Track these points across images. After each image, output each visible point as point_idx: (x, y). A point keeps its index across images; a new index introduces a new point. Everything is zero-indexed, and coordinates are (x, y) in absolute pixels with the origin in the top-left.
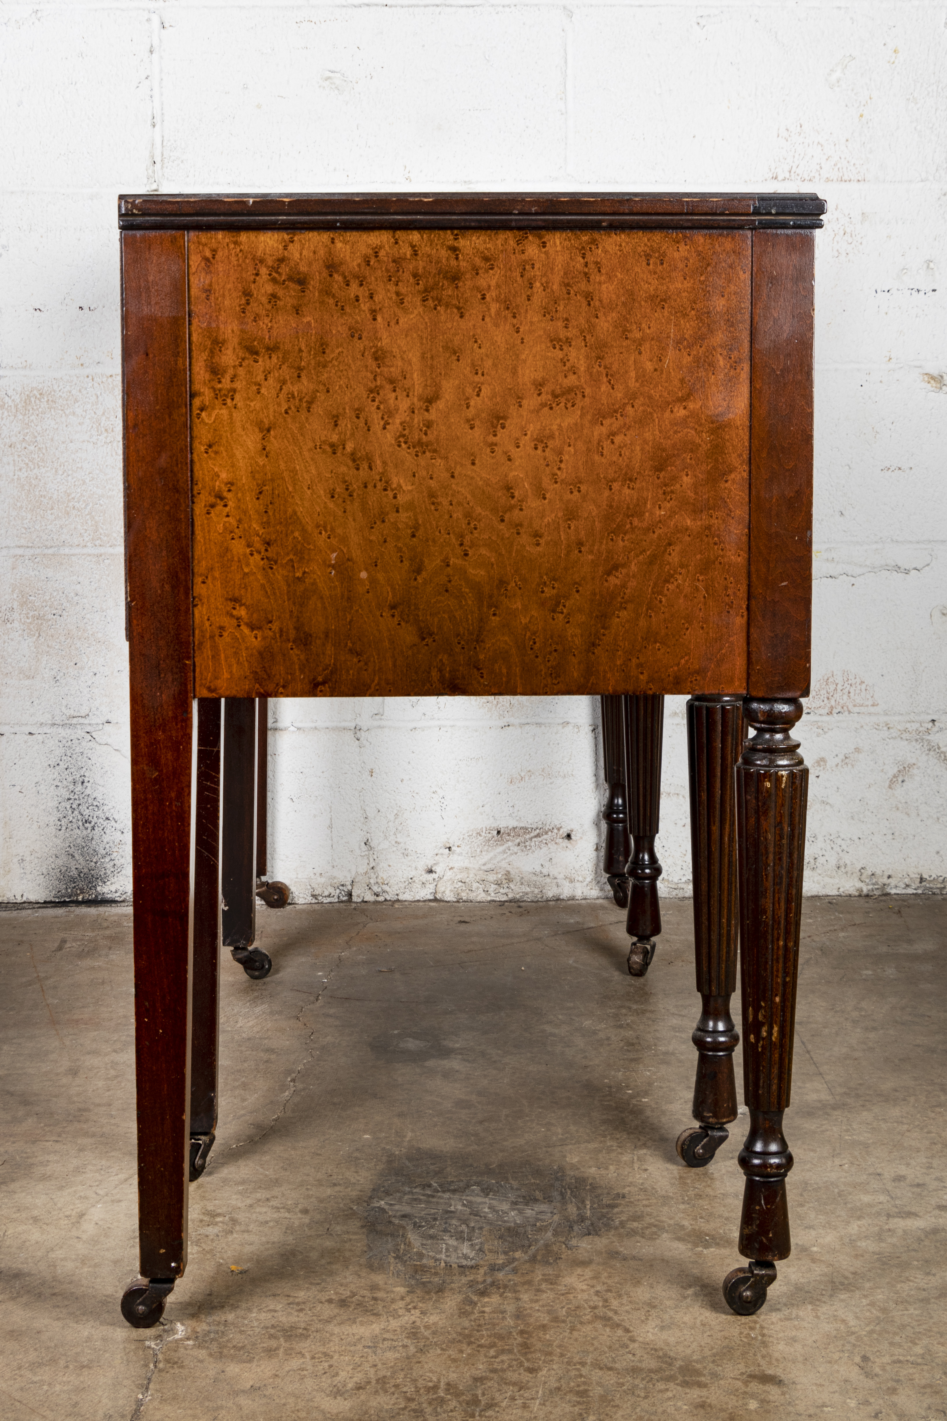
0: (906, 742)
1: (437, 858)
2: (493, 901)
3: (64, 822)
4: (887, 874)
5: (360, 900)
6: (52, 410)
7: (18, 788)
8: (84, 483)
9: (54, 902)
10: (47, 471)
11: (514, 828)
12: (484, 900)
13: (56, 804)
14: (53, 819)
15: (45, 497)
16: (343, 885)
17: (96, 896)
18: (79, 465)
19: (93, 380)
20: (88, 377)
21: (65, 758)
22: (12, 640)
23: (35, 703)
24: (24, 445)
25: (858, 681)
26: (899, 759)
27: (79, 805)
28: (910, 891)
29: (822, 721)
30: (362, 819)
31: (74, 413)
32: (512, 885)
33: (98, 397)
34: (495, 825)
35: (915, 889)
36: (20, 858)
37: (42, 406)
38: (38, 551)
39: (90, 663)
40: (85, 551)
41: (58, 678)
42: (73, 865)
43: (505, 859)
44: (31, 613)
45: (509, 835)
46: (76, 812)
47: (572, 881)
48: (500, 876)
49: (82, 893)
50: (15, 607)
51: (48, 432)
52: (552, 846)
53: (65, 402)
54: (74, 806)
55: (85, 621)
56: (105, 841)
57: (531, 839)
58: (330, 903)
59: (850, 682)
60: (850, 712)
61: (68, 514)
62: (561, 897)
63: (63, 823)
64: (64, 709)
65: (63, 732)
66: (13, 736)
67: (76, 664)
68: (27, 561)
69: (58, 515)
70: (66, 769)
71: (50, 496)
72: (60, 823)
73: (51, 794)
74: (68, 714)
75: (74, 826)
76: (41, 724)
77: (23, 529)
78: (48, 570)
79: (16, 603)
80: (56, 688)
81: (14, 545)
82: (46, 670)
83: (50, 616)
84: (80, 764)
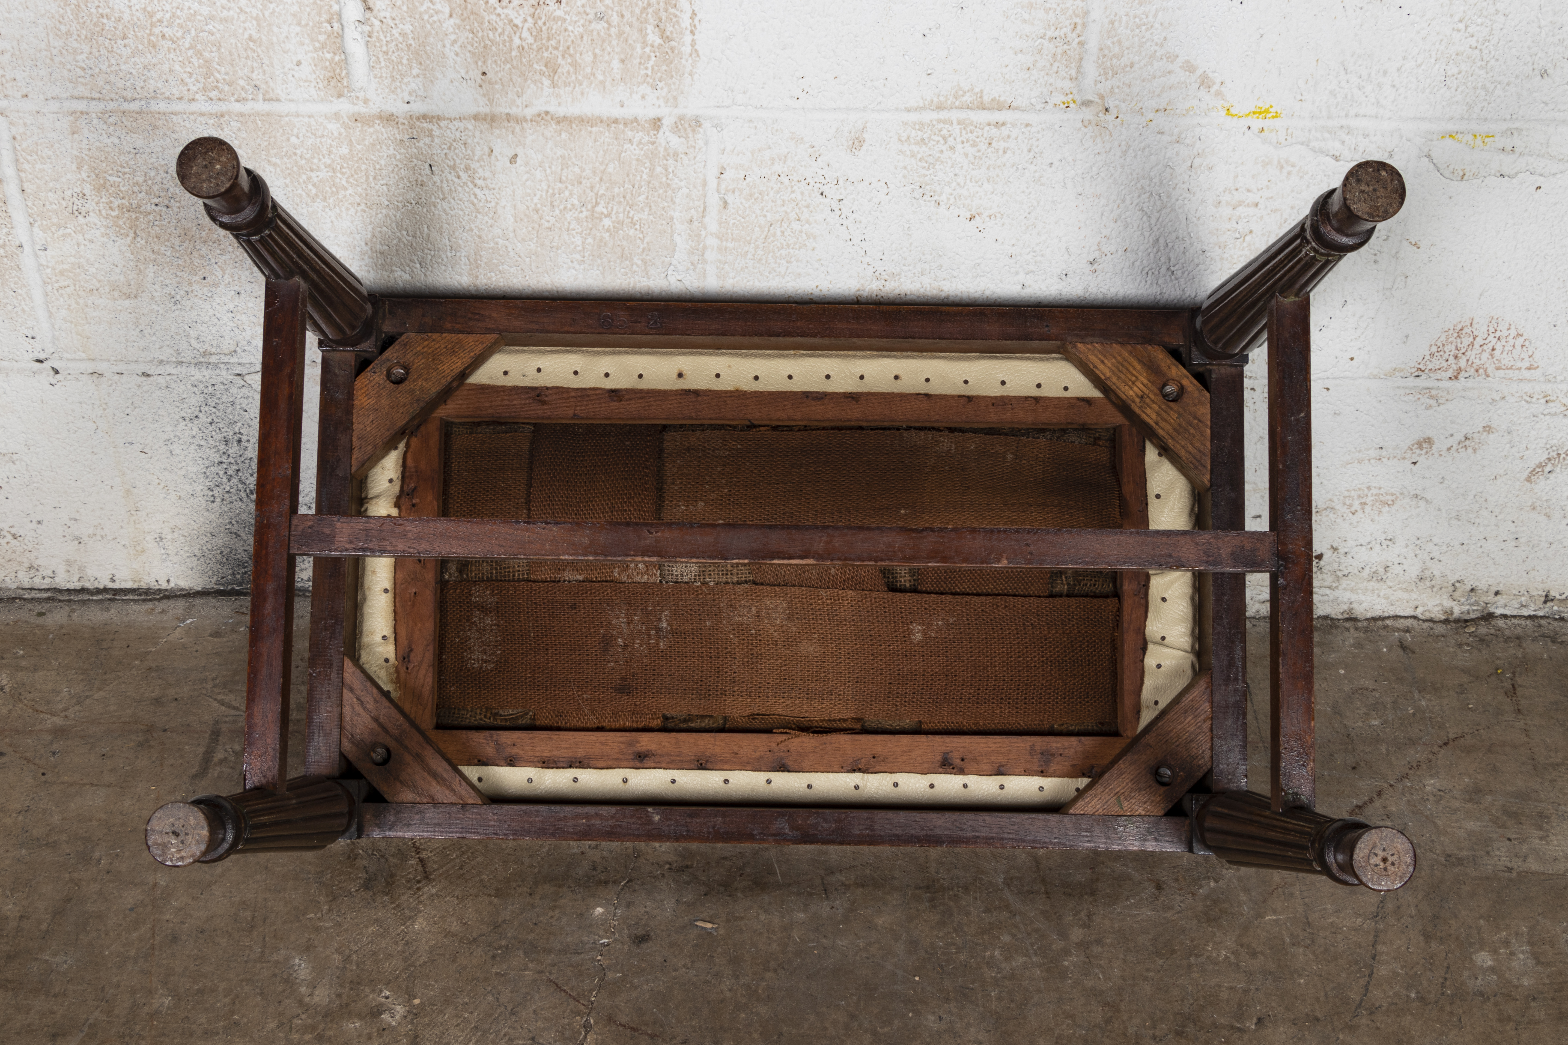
7: (137, 447)
9: (218, 589)
13: (201, 468)
14: (200, 488)
15: (108, 19)
21: (207, 408)
22: (92, 241)
25: (1512, 333)
27: (238, 470)
29: (1438, 388)
36: (156, 536)
38: (112, 106)
39: (227, 277)
40: (194, 107)
41: (178, 297)
44: (117, 202)
46: (234, 480)
50: (87, 191)
59: (1498, 334)
60: (1487, 374)
61: (154, 46)
63: (216, 493)
65: (197, 374)
66: (117, 377)
67: (204, 278)
68: (95, 121)
69: (137, 47)
70: (211, 423)
71: (117, 15)
72: (211, 493)
73: (191, 455)
74: (201, 350)
75: (234, 498)
76: (161, 362)
77: (78, 70)
78: (133, 135)
79: (88, 185)
80: (177, 312)
81: (68, 94)
82: (156, 287)
83: (150, 207)
84: (231, 417)
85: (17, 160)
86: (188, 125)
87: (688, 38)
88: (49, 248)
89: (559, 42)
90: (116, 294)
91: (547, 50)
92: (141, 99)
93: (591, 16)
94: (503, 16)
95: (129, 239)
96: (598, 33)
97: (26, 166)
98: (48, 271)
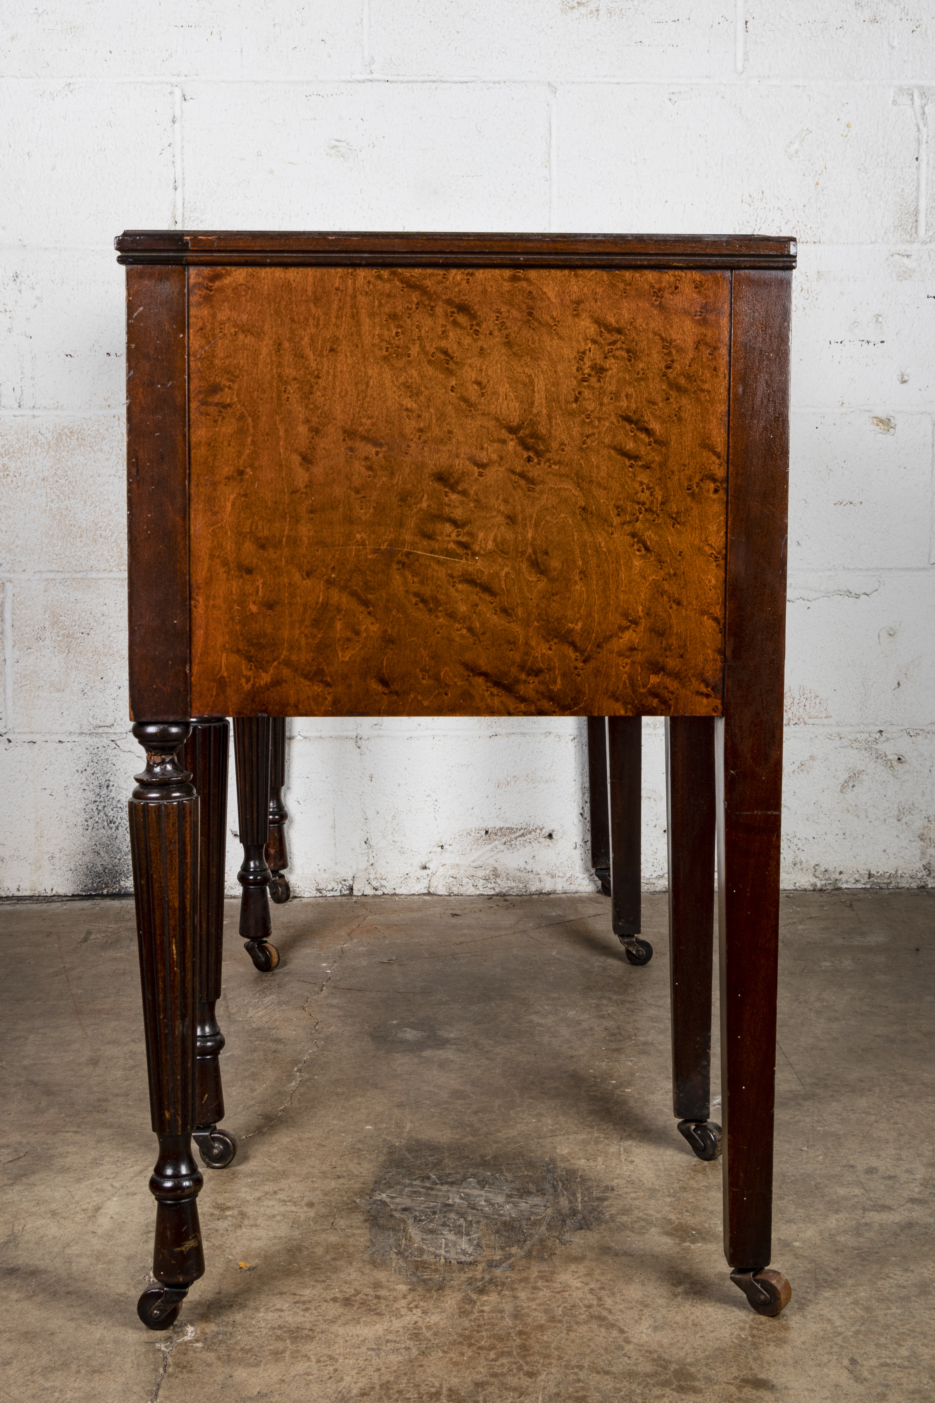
0: (856, 751)
1: (430, 855)
2: (482, 895)
3: (91, 822)
4: (838, 870)
5: (360, 894)
6: (82, 447)
7: (48, 791)
8: (110, 513)
9: (81, 895)
10: (76, 503)
11: (501, 829)
12: (473, 894)
13: (83, 805)
14: (80, 820)
15: (74, 526)
16: (345, 880)
17: (117, 890)
18: (106, 497)
19: (119, 419)
20: (114, 417)
21: (92, 764)
22: (44, 656)
23: (64, 714)
24: (56, 478)
25: (813, 695)
26: (850, 765)
27: (105, 807)
28: (859, 886)
30: (363, 820)
31: (101, 450)
32: (498, 881)
34: (485, 825)
35: (864, 884)
36: (50, 855)
37: (72, 443)
38: (68, 575)
39: (115, 678)
40: (111, 575)
41: (86, 691)
43: (492, 856)
44: (62, 632)
45: (496, 834)
46: (102, 814)
47: (553, 877)
48: (488, 872)
49: (109, 887)
50: (47, 626)
51: (77, 467)
52: (535, 844)
53: (93, 440)
54: (100, 808)
55: (110, 639)
57: (516, 838)
58: (333, 896)
59: (805, 696)
60: (805, 723)
61: (95, 541)
62: (544, 891)
63: (89, 823)
64: (91, 719)
65: (90, 741)
66: (44, 743)
67: (102, 678)
68: (58, 584)
69: (86, 542)
70: (93, 774)
71: (79, 525)
72: (87, 823)
73: (79, 797)
74: (94, 724)
75: (100, 826)
76: (70, 733)
77: (54, 555)
78: (77, 592)
79: (48, 622)
80: (84, 700)
81: (47, 569)
82: (75, 684)
84: (105, 769)
85: (13, 608)
86: (106, 585)
88: (21, 661)
90: (52, 689)
95: (65, 654)
97: (17, 611)
98: (18, 675)
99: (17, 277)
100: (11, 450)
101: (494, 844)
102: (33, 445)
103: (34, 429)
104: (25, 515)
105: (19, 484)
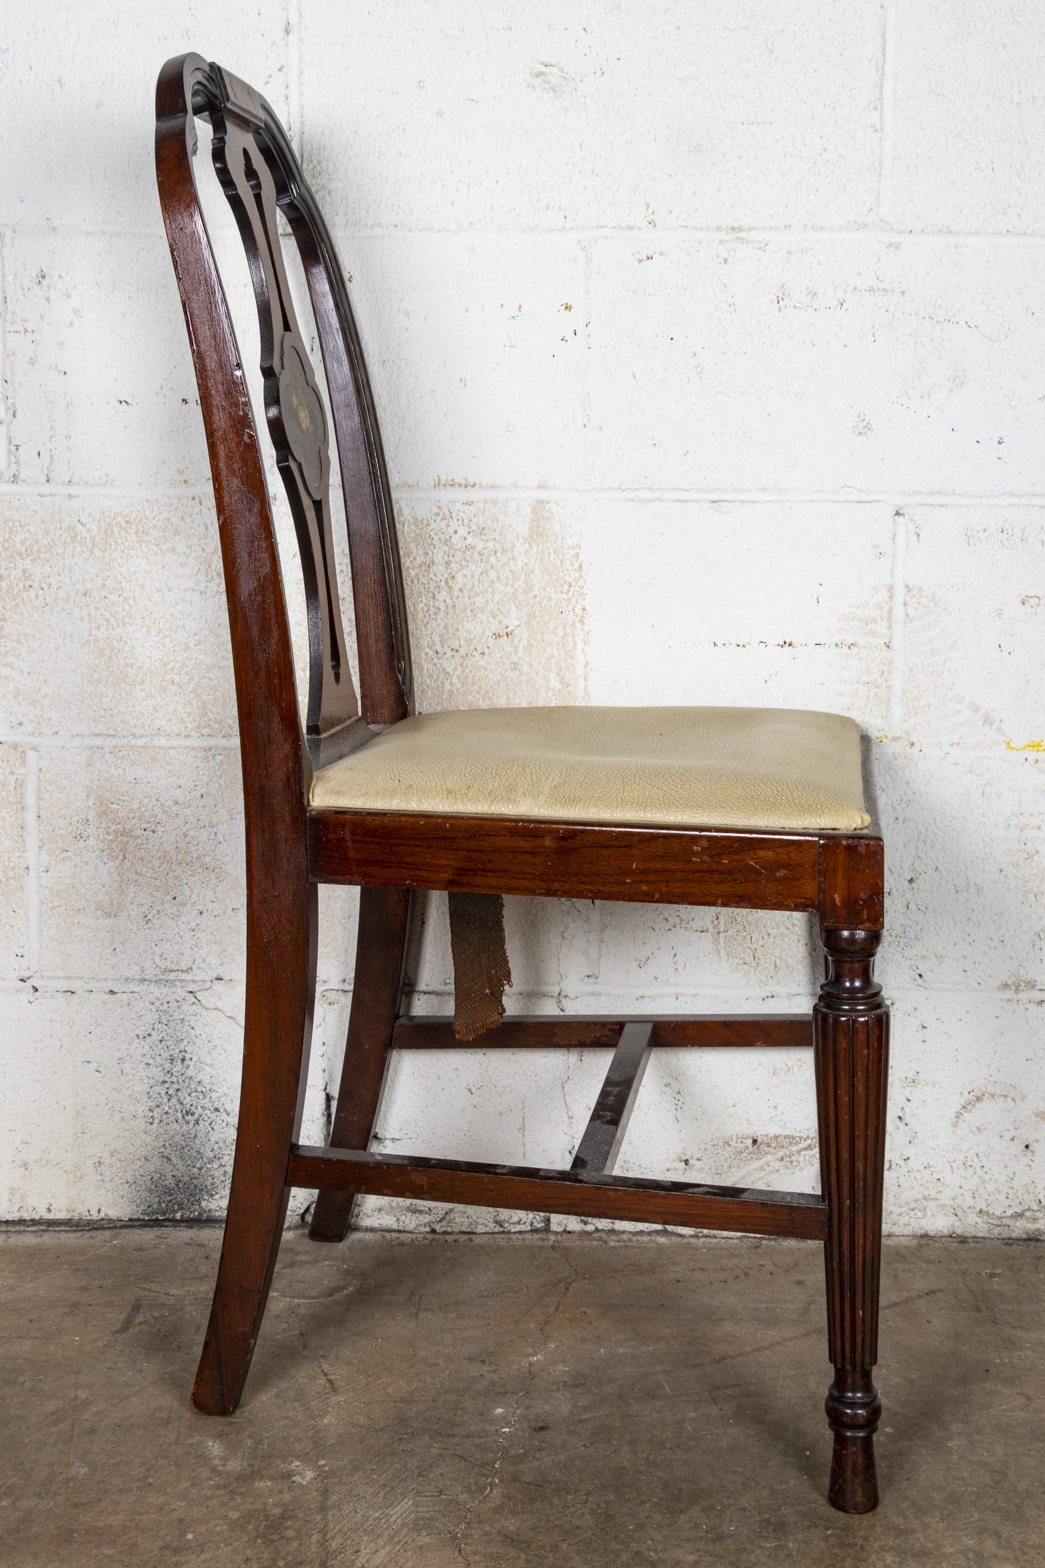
3: (157, 1113)
5: (560, 1229)
6: (144, 545)
7: (94, 1066)
8: (187, 648)
9: (143, 1220)
10: (135, 631)
11: (776, 1137)
13: (146, 1088)
14: (141, 1109)
15: (132, 667)
17: (200, 1214)
18: (180, 623)
19: (201, 503)
20: (193, 499)
21: (159, 1026)
22: (87, 863)
23: (118, 950)
24: (103, 593)
27: (178, 1090)
30: (566, 1121)
31: (174, 550)
33: (207, 528)
34: (750, 1131)
36: (96, 1160)
37: (129, 539)
38: (123, 741)
39: (194, 898)
41: (150, 917)
42: (168, 1170)
43: (762, 1180)
44: (113, 828)
45: (769, 1145)
46: (174, 1100)
49: (181, 1209)
50: (90, 818)
51: (137, 575)
53: (161, 534)
54: (171, 1092)
55: (188, 839)
56: (213, 1140)
58: (520, 1232)
61: (164, 691)
63: (155, 1114)
64: (157, 960)
65: (157, 991)
66: (87, 994)
67: (175, 898)
68: (108, 755)
69: (150, 691)
70: (161, 1041)
71: (139, 665)
72: (151, 1114)
73: (139, 1074)
74: (163, 967)
75: (171, 1119)
76: (127, 979)
77: (101, 711)
78: (136, 767)
79: (92, 812)
80: (147, 931)
81: (90, 732)
82: (134, 906)
83: (139, 832)
84: (179, 1034)
85: (39, 790)
86: (181, 758)
87: (582, 684)
88: (51, 870)
89: (481, 687)
90: (99, 913)
91: (471, 694)
92: (147, 736)
93: (507, 666)
94: (438, 665)
95: (119, 860)
96: (512, 680)
97: (46, 795)
98: (47, 891)
99: (43, 277)
100: (36, 547)
101: (765, 1160)
102: (68, 540)
103: (70, 515)
104: (57, 648)
105: (48, 601)
